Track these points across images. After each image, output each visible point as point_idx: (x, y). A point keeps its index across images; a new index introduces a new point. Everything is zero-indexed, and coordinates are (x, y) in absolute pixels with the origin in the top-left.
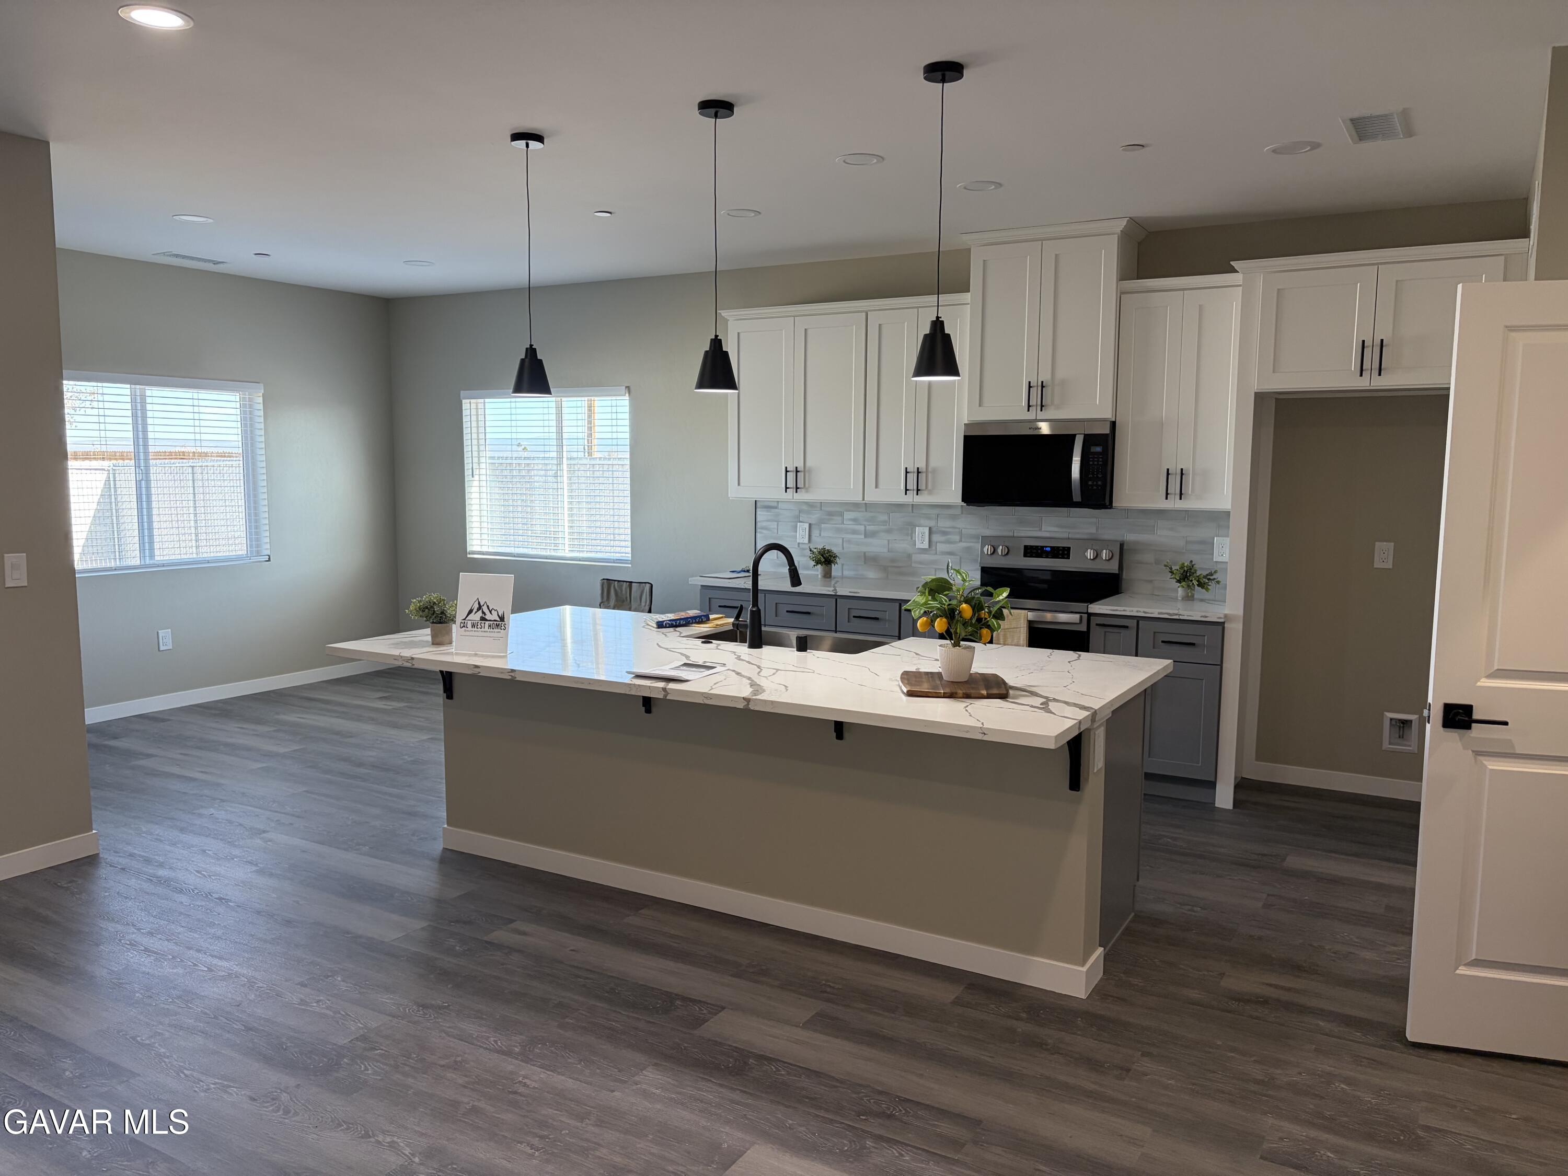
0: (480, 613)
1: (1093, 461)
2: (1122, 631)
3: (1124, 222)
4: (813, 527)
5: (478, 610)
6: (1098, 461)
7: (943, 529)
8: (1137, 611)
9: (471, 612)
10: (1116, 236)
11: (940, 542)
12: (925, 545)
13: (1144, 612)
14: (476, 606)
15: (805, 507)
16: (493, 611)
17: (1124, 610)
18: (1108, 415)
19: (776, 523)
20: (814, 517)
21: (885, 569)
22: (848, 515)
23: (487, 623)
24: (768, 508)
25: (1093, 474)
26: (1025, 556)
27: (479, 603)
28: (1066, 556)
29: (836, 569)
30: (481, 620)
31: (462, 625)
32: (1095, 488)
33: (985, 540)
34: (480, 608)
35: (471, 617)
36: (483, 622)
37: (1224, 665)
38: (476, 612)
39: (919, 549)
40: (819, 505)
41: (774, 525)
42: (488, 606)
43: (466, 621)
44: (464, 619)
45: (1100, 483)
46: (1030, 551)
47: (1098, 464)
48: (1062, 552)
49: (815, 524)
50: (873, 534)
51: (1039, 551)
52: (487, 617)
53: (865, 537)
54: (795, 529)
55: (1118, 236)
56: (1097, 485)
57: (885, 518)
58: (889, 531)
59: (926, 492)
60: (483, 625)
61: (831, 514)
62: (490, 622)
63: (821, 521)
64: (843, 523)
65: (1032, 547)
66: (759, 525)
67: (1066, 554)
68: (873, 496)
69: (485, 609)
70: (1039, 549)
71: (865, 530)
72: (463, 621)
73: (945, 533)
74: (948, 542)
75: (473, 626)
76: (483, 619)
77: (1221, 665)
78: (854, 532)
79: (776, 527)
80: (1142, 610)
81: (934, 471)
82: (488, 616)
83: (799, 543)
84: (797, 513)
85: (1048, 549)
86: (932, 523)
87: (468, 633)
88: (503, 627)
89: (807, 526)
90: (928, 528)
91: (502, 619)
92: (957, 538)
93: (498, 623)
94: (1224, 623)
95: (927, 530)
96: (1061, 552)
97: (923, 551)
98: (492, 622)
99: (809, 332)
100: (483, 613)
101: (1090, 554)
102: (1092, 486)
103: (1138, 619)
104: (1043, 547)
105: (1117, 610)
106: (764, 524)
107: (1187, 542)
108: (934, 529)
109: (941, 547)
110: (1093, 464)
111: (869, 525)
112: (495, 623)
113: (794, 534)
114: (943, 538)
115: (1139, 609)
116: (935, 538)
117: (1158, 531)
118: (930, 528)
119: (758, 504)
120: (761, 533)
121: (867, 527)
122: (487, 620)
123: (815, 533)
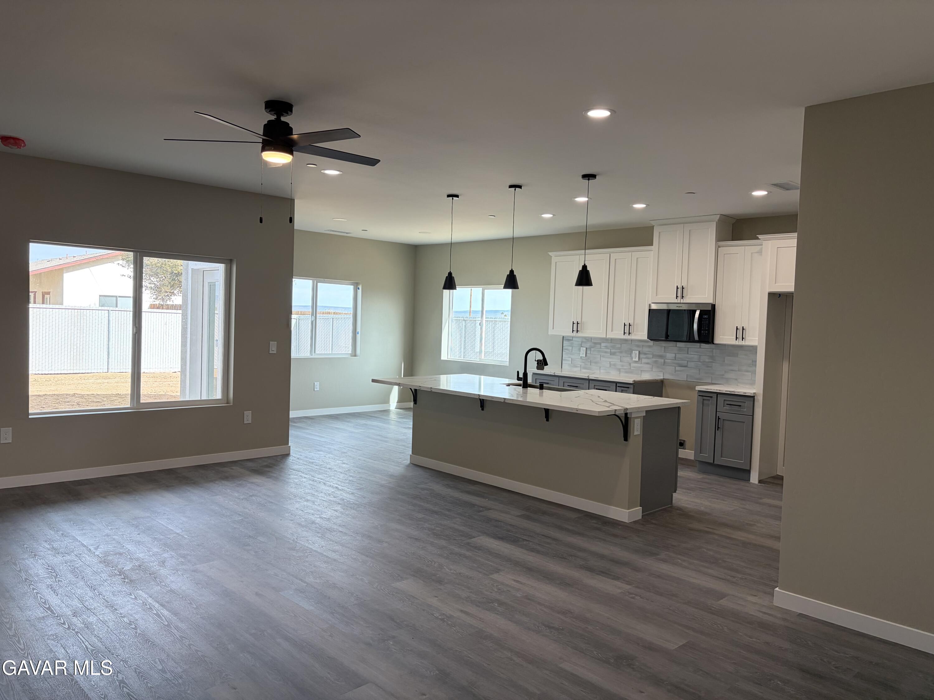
1: (704, 322)
2: (710, 399)
3: (719, 216)
4: (588, 349)
6: (706, 322)
7: (645, 352)
8: (716, 390)
10: (715, 223)
11: (643, 358)
12: (637, 359)
15: (584, 340)
17: (711, 389)
18: (711, 301)
19: (571, 347)
20: (588, 345)
21: (619, 370)
22: (603, 345)
24: (568, 340)
25: (704, 328)
32: (704, 334)
37: (754, 416)
39: (634, 361)
40: (590, 339)
45: (707, 332)
47: (706, 324)
49: (589, 348)
50: (614, 353)
54: (580, 350)
55: (716, 222)
56: (706, 333)
57: (619, 346)
58: (621, 352)
59: (633, 334)
61: (595, 343)
63: (591, 348)
64: (601, 348)
66: (564, 348)
68: (610, 335)
71: (611, 351)
73: (645, 354)
74: (647, 358)
77: (753, 416)
78: (606, 352)
79: (571, 349)
81: (636, 325)
83: (581, 357)
84: (580, 343)
86: (640, 349)
89: (585, 349)
90: (638, 352)
92: (651, 356)
94: (754, 396)
95: (637, 352)
97: (636, 362)
102: (703, 333)
103: (717, 394)
105: (708, 389)
106: (566, 347)
108: (640, 352)
109: (644, 361)
110: (704, 323)
113: (579, 352)
114: (645, 356)
118: (639, 352)
119: (564, 338)
121: (612, 350)
123: (588, 352)
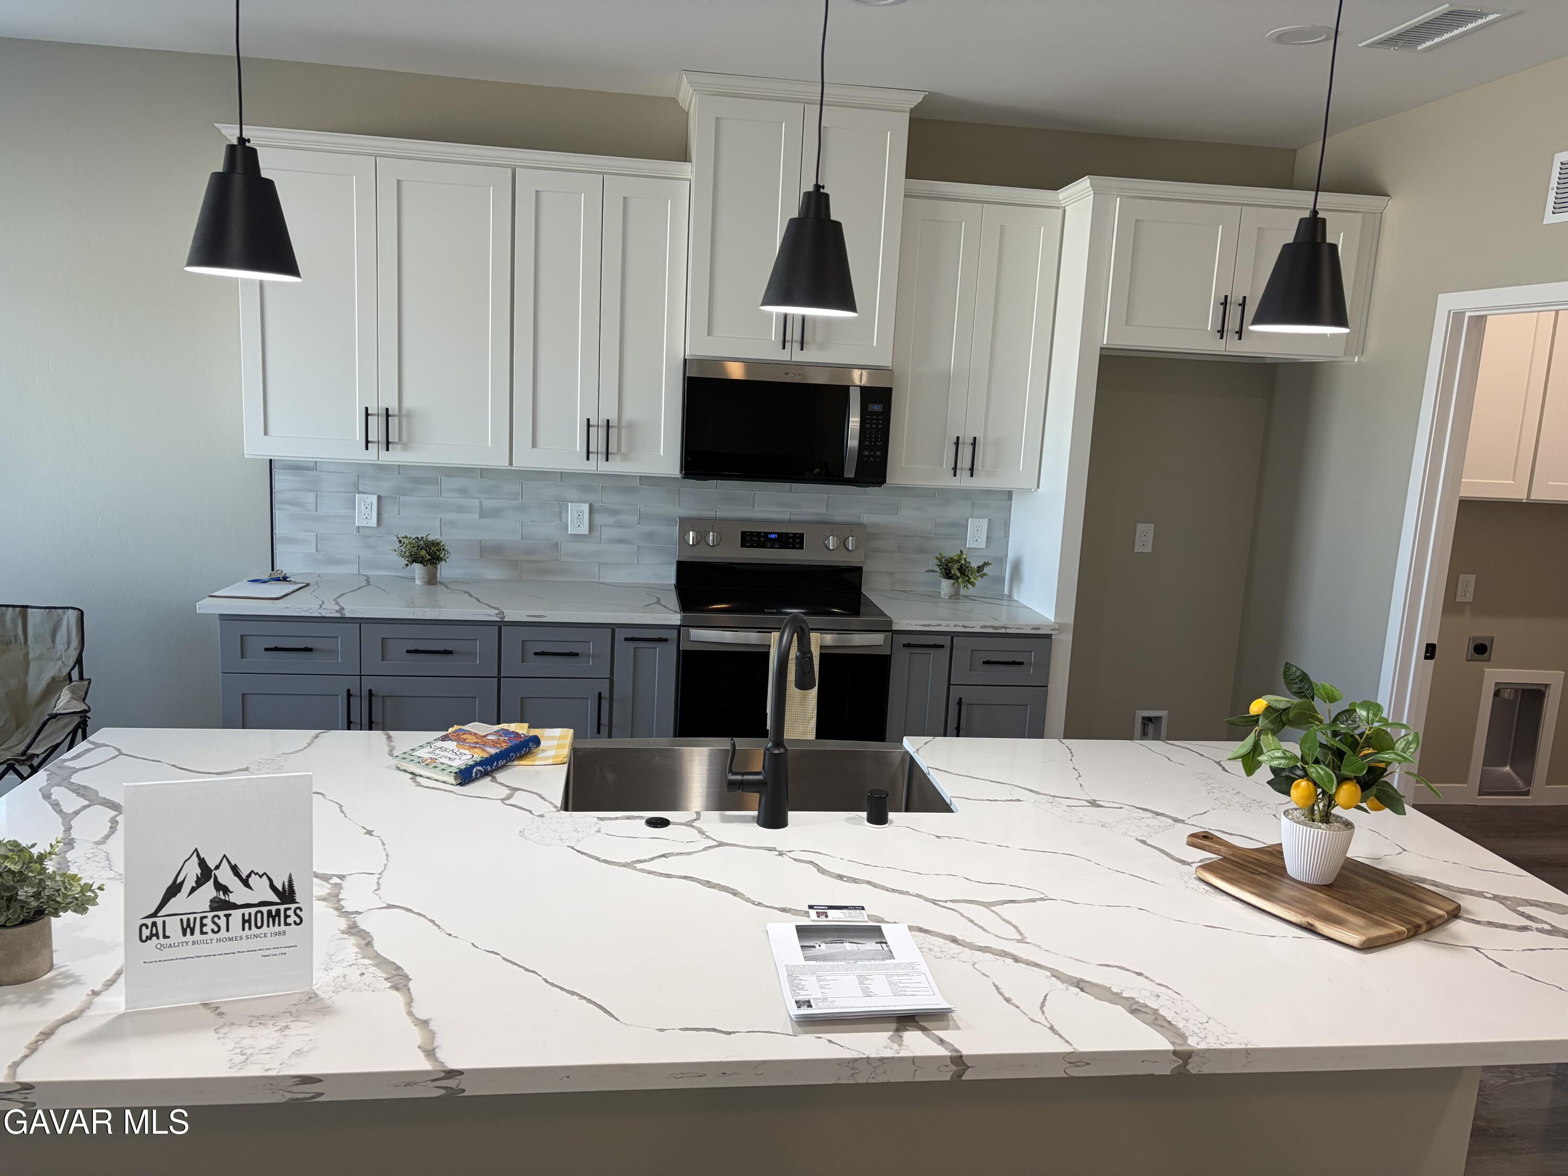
0: (210, 890)
1: (871, 424)
2: (933, 652)
3: (919, 98)
4: (388, 500)
5: (200, 882)
6: (877, 424)
7: (613, 507)
8: (955, 626)
9: (174, 890)
11: (606, 525)
12: (584, 530)
13: (964, 627)
14: (193, 870)
15: (368, 470)
16: (253, 880)
17: (938, 625)
19: (314, 494)
20: (386, 486)
21: (514, 564)
23: (236, 915)
24: (295, 469)
25: (871, 441)
26: (743, 545)
27: (202, 863)
28: (798, 546)
29: (445, 570)
30: (213, 909)
31: (146, 932)
32: (872, 459)
33: (686, 523)
34: (206, 873)
35: (178, 904)
36: (221, 913)
37: (1050, 686)
38: (193, 890)
39: (572, 535)
40: (396, 467)
41: (310, 498)
42: (235, 870)
43: (159, 921)
44: (154, 915)
45: (878, 453)
46: (751, 539)
47: (876, 429)
48: (793, 541)
49: (386, 497)
50: (496, 513)
51: (762, 539)
52: (233, 898)
53: (481, 516)
54: (351, 503)
55: (908, 116)
56: (875, 457)
58: (523, 508)
59: (618, 457)
60: (222, 922)
61: (420, 483)
62: (246, 911)
63: (400, 493)
64: (440, 496)
65: (752, 533)
66: (276, 497)
67: (798, 543)
68: (526, 459)
69: (225, 876)
70: (762, 537)
71: (481, 506)
72: (149, 922)
73: (613, 512)
74: (620, 525)
75: (188, 928)
76: (219, 905)
77: (1047, 686)
78: (461, 509)
79: (312, 500)
80: (960, 623)
81: (631, 426)
82: (239, 894)
83: (359, 527)
85: (773, 536)
86: (599, 499)
87: (168, 953)
88: (293, 918)
89: (374, 499)
90: (588, 505)
91: (287, 895)
92: (635, 519)
93: (273, 909)
94: (1053, 634)
95: (585, 507)
96: (791, 540)
97: (579, 538)
98: (253, 910)
99: (405, 186)
100: (219, 887)
101: (832, 542)
102: (869, 457)
103: (953, 635)
104: (767, 534)
105: (929, 625)
106: (289, 495)
107: (937, 525)
108: (598, 507)
109: (607, 533)
110: (871, 427)
111: (487, 499)
112: (265, 909)
113: (349, 511)
114: (609, 520)
115: (957, 623)
116: (600, 519)
117: (902, 511)
118: (593, 506)
119: (276, 464)
120: (280, 509)
121: (486, 502)
122: (235, 906)
